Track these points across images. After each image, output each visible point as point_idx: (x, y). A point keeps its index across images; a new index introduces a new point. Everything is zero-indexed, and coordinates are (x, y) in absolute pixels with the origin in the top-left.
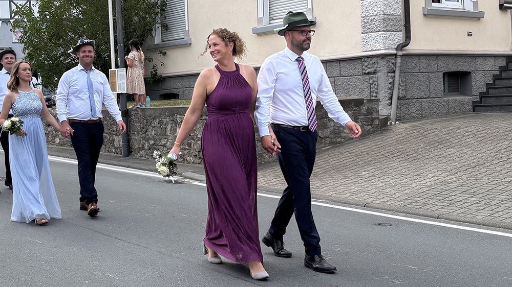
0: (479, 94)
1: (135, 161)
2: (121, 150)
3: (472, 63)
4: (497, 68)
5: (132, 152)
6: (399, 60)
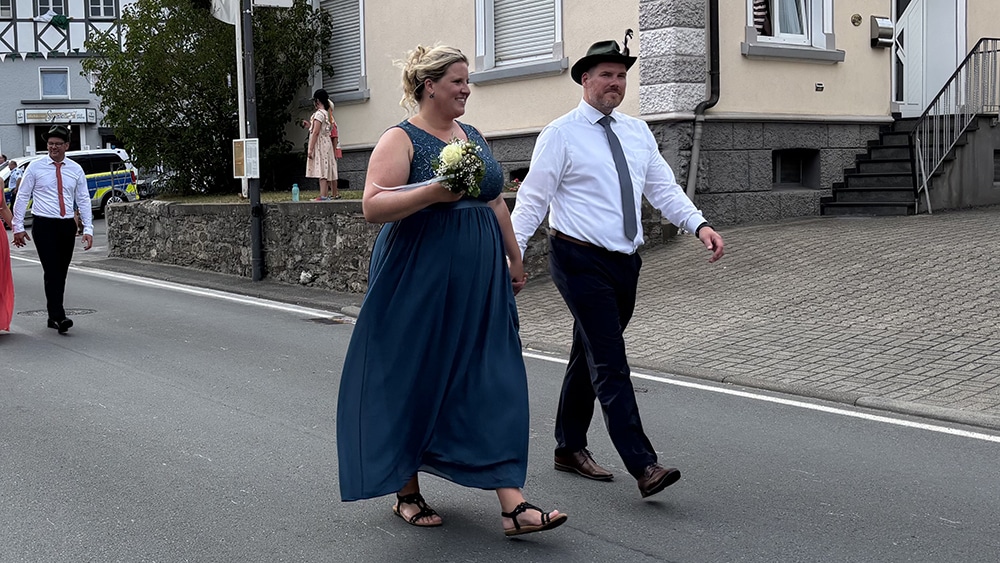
0: (831, 185)
1: (271, 287)
2: (251, 270)
3: (822, 135)
4: (864, 144)
5: (268, 272)
6: (699, 129)
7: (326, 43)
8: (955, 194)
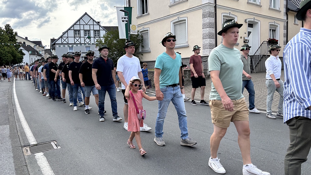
7: (142, 41)
8: (259, 69)
